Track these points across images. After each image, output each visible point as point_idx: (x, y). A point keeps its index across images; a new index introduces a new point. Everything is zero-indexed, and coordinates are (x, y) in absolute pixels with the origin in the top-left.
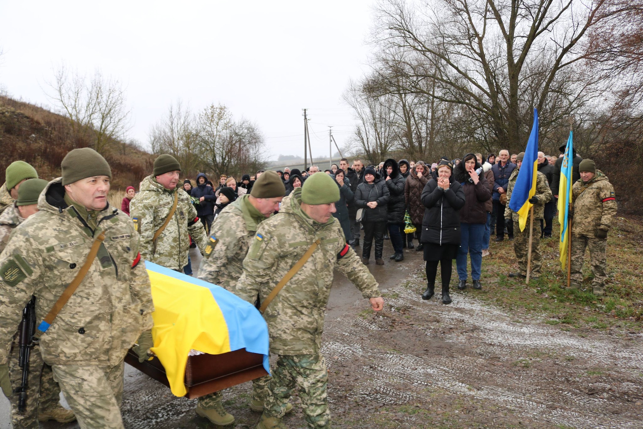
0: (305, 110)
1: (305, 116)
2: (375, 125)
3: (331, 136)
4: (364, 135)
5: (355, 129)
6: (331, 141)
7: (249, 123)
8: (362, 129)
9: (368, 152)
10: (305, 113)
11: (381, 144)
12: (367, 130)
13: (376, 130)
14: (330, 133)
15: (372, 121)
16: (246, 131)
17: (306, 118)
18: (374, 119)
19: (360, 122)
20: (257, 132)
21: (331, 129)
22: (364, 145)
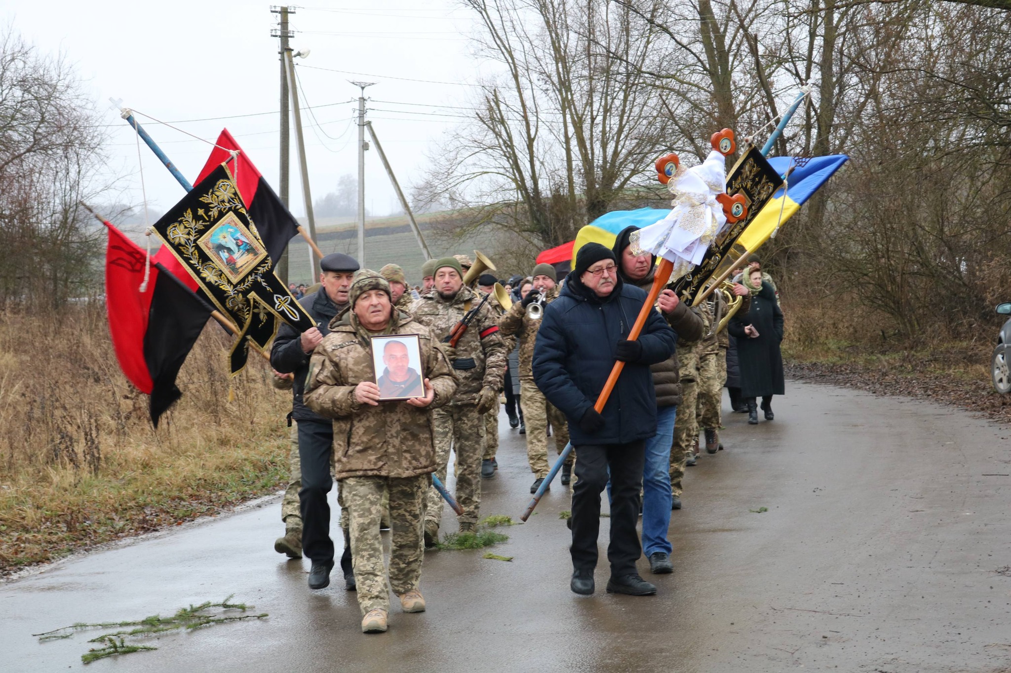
0: (285, 12)
1: (285, 37)
2: (564, 85)
3: (365, 124)
4: (516, 127)
5: (476, 101)
6: (365, 147)
7: (31, 62)
8: (510, 97)
9: (533, 198)
10: (284, 24)
11: (588, 161)
12: (529, 103)
13: (566, 104)
14: (362, 113)
15: (551, 67)
16: (18, 93)
17: (286, 49)
18: (560, 57)
19: (500, 70)
20: (66, 100)
21: (366, 93)
22: (516, 166)
